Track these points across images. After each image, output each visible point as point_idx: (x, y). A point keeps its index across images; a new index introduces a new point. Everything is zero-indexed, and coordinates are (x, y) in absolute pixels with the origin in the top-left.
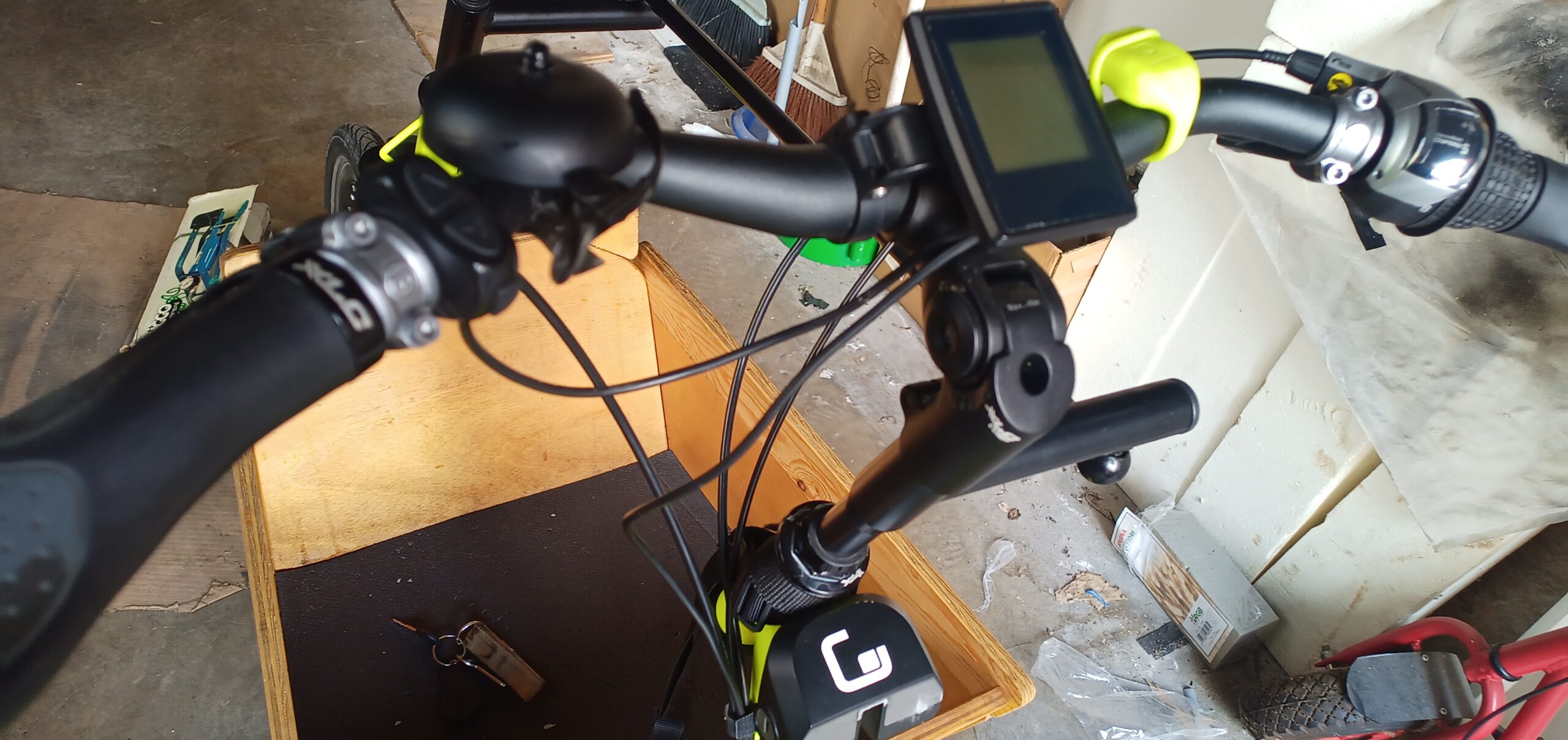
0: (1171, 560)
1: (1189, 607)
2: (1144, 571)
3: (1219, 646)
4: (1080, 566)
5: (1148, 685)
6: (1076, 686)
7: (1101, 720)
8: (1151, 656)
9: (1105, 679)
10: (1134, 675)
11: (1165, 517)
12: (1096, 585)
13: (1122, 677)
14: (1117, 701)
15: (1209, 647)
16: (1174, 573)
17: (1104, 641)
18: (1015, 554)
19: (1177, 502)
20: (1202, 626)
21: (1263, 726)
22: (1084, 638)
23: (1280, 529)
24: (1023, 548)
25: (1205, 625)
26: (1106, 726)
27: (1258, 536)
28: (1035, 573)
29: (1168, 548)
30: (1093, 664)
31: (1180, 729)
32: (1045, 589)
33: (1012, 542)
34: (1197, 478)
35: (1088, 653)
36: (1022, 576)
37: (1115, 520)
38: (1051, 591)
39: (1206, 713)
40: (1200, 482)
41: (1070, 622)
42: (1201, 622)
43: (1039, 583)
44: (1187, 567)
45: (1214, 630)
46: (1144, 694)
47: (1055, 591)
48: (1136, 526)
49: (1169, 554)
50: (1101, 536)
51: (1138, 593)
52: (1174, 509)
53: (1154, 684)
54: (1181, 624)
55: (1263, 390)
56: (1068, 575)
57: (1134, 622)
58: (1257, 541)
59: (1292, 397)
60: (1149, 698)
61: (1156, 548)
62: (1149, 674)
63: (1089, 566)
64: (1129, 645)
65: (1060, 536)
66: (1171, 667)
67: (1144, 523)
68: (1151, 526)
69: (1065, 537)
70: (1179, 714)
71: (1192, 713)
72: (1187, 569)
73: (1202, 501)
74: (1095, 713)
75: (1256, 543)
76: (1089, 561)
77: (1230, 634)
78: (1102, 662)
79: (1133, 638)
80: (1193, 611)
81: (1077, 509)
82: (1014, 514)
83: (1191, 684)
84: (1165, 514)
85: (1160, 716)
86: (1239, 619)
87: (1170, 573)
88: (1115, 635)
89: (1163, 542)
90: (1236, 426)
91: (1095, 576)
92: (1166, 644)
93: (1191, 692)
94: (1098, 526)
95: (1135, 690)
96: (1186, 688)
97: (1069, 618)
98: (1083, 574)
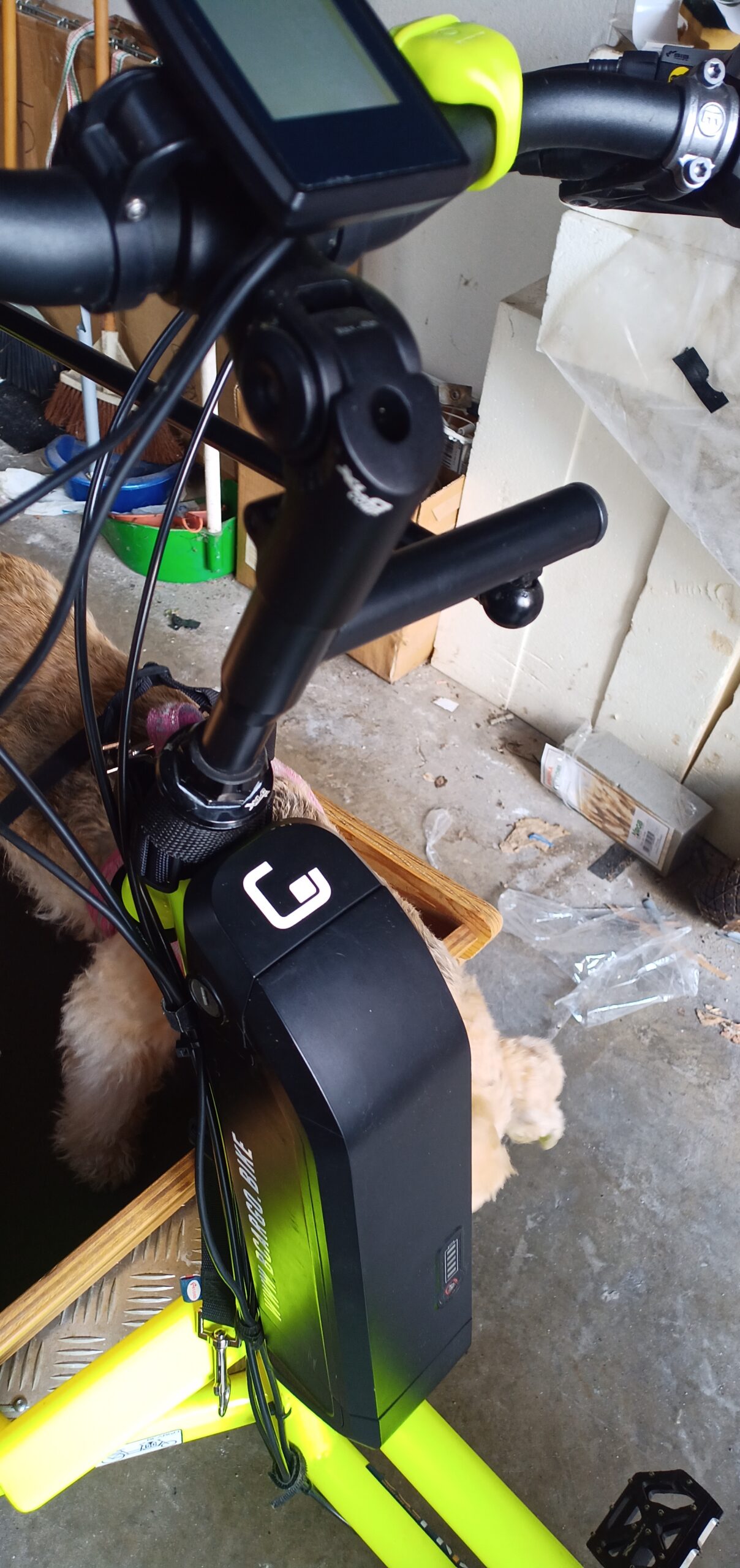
0: (602, 782)
1: (628, 822)
2: (579, 803)
3: (665, 851)
4: (517, 815)
5: (609, 908)
6: (542, 930)
7: (574, 954)
8: (605, 880)
9: (567, 915)
10: (594, 903)
11: (586, 742)
12: (537, 828)
13: (583, 908)
14: (586, 932)
15: (656, 856)
16: (607, 794)
17: (558, 879)
18: (452, 820)
19: (593, 724)
20: (645, 837)
21: (723, 912)
22: (537, 882)
23: (695, 722)
24: (458, 812)
25: (648, 836)
26: (579, 958)
27: (676, 735)
28: (476, 833)
29: (596, 771)
30: (552, 904)
31: (648, 940)
32: (489, 845)
33: (445, 809)
34: (606, 696)
35: (545, 894)
36: (464, 839)
37: (538, 759)
38: (495, 846)
39: (669, 918)
40: (610, 699)
41: (521, 870)
42: (643, 833)
43: (482, 841)
44: (617, 785)
45: (657, 837)
46: (607, 918)
47: (499, 845)
48: (560, 759)
49: (599, 777)
50: (529, 781)
51: (579, 826)
52: (593, 732)
53: (615, 906)
54: (624, 842)
55: (647, 588)
56: (508, 825)
57: (581, 853)
58: (676, 741)
59: (676, 586)
60: (613, 920)
61: (584, 775)
62: (608, 898)
63: (526, 812)
64: (582, 876)
65: (490, 791)
66: (626, 885)
67: (567, 753)
68: (575, 754)
69: (495, 791)
70: (644, 927)
71: (655, 922)
72: (619, 787)
73: (616, 717)
74: (565, 949)
75: (676, 743)
76: (525, 807)
77: (673, 836)
78: (561, 899)
79: (584, 866)
80: (634, 825)
81: (500, 761)
82: (440, 782)
83: (648, 895)
84: (585, 740)
85: (626, 934)
86: (678, 820)
87: (603, 796)
88: (568, 871)
89: (589, 767)
90: (631, 633)
91: (534, 820)
92: (616, 866)
93: (651, 903)
94: (525, 771)
95: (598, 916)
96: (644, 901)
97: (519, 866)
98: (521, 821)
